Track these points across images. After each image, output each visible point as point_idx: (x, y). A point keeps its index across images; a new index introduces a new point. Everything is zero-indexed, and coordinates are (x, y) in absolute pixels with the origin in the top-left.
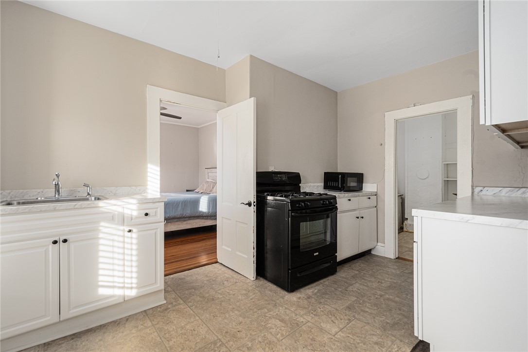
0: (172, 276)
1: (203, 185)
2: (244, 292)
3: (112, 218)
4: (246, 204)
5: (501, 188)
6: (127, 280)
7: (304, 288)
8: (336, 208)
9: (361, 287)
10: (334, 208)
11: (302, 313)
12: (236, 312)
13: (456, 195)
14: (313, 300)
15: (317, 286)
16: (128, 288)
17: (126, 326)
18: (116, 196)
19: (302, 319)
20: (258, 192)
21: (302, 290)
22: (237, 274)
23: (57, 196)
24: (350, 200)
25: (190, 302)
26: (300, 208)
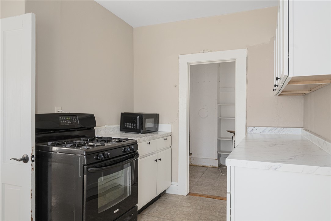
4: (20, 160)
5: (266, 128)
8: (137, 154)
10: (136, 154)
13: (233, 132)
24: (149, 143)
26: (99, 161)
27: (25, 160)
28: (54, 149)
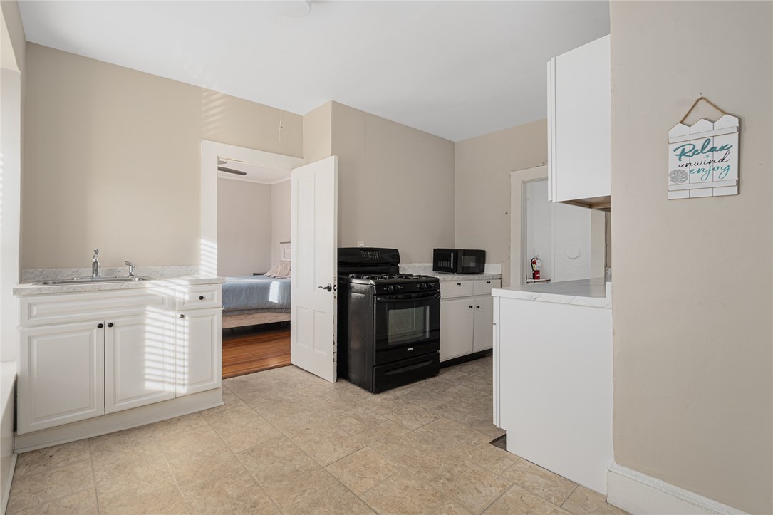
0: (231, 379)
1: (277, 266)
2: (320, 394)
3: (161, 303)
4: (325, 288)
6: (178, 376)
7: (393, 390)
8: (439, 294)
9: (464, 388)
10: (436, 293)
11: (384, 412)
12: (308, 412)
14: (401, 401)
15: (410, 387)
16: (180, 384)
17: (178, 425)
18: (162, 276)
19: (382, 418)
20: (339, 273)
21: (390, 391)
22: (314, 377)
23: (95, 276)
24: (460, 284)
25: (253, 404)
26: (388, 293)
27: (329, 289)
28: (354, 281)
